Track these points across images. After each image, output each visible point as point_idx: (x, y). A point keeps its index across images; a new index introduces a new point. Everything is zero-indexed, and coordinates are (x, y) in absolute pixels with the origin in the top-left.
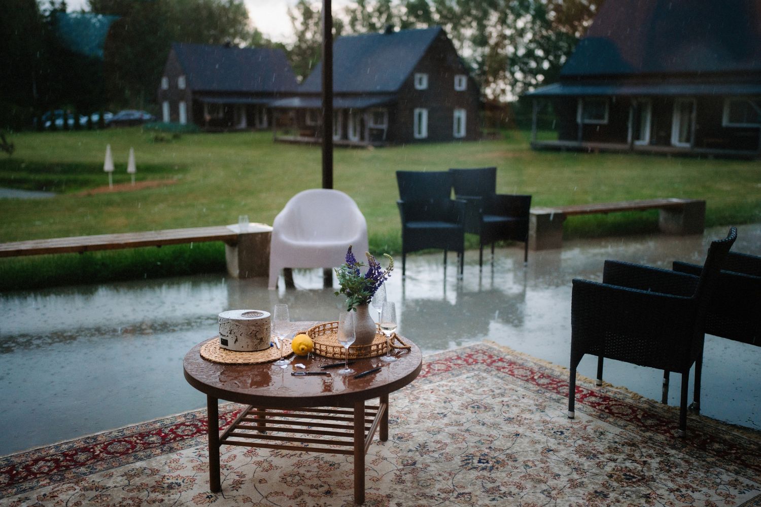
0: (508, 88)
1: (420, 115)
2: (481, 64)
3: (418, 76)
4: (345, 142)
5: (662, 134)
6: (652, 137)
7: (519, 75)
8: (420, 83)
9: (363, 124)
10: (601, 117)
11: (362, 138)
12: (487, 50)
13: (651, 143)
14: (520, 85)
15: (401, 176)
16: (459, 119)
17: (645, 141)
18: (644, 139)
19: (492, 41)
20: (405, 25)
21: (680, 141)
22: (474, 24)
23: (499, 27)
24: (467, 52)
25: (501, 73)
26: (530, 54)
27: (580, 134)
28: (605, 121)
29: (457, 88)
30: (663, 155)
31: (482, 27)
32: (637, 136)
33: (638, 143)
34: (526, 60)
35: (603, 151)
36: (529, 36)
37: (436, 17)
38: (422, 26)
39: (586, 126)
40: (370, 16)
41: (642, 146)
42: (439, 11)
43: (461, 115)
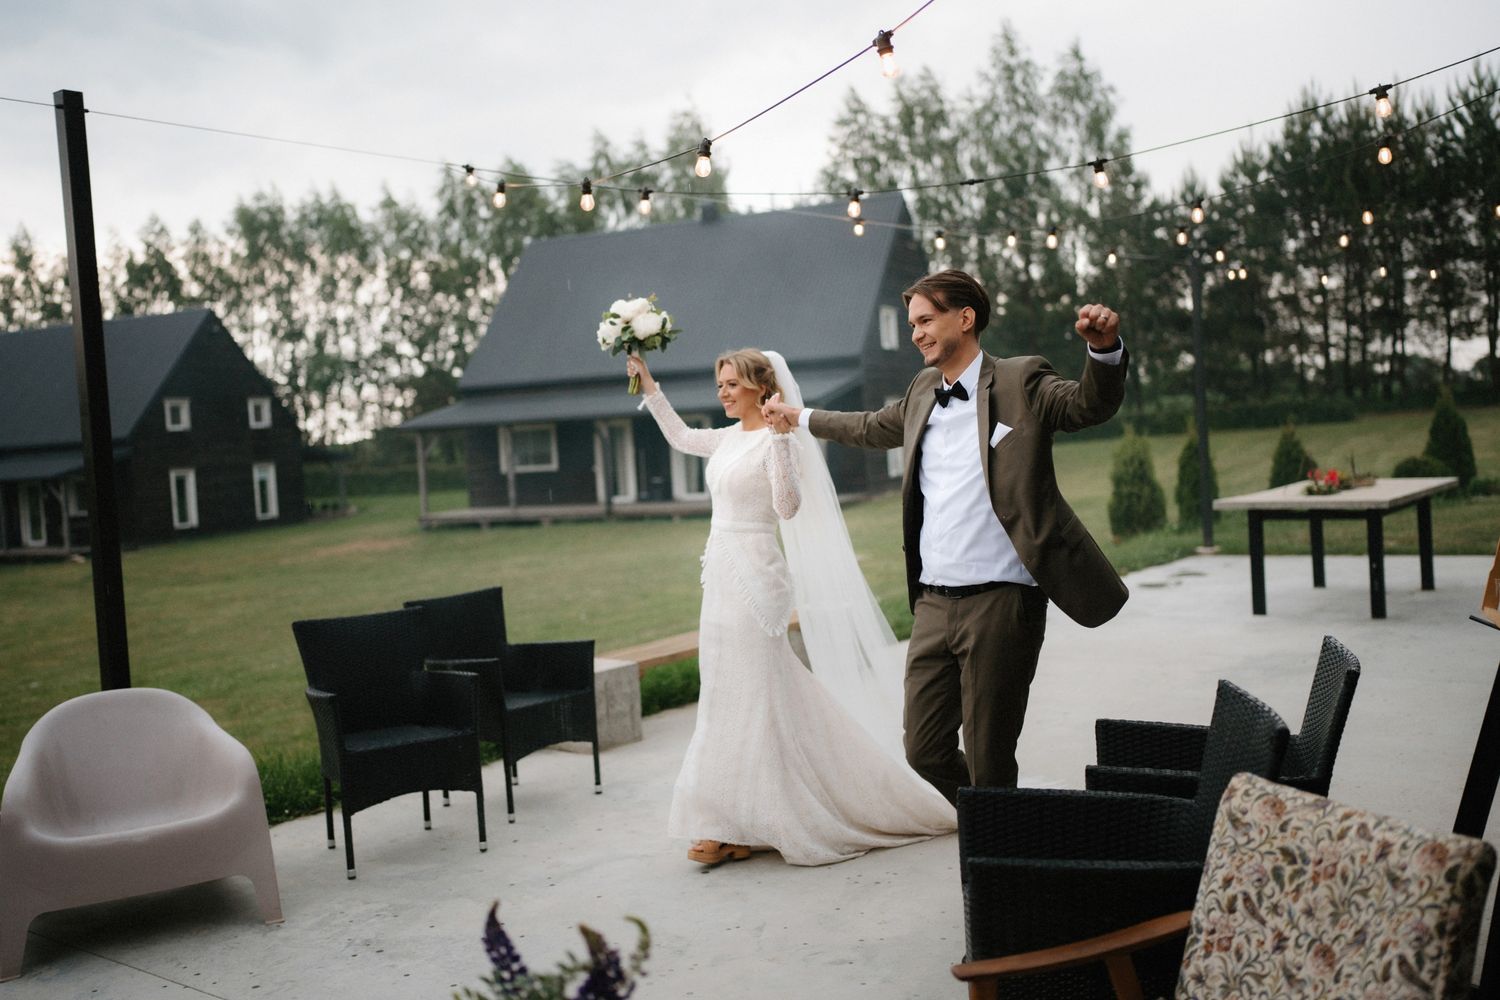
0: (350, 417)
1: (181, 483)
2: (293, 377)
3: (168, 405)
4: (15, 552)
5: (657, 480)
6: (639, 488)
7: (369, 391)
8: (176, 419)
9: (54, 511)
10: (545, 459)
11: (55, 539)
12: (303, 348)
13: (640, 500)
14: (372, 409)
15: (309, 634)
16: (263, 484)
17: (628, 496)
18: (625, 493)
19: (311, 332)
20: (125, 308)
21: (689, 490)
22: (272, 301)
23: (323, 306)
24: (262, 352)
25: (335, 389)
26: (388, 350)
27: (512, 494)
28: (554, 466)
29: (253, 424)
30: (667, 517)
31: (286, 307)
32: (614, 488)
33: (618, 500)
34: (380, 363)
35: (557, 521)
36: (381, 317)
37: (193, 289)
38: (164, 307)
39: (521, 478)
40: (47, 290)
41: (625, 505)
42: (196, 277)
43: (266, 474)
